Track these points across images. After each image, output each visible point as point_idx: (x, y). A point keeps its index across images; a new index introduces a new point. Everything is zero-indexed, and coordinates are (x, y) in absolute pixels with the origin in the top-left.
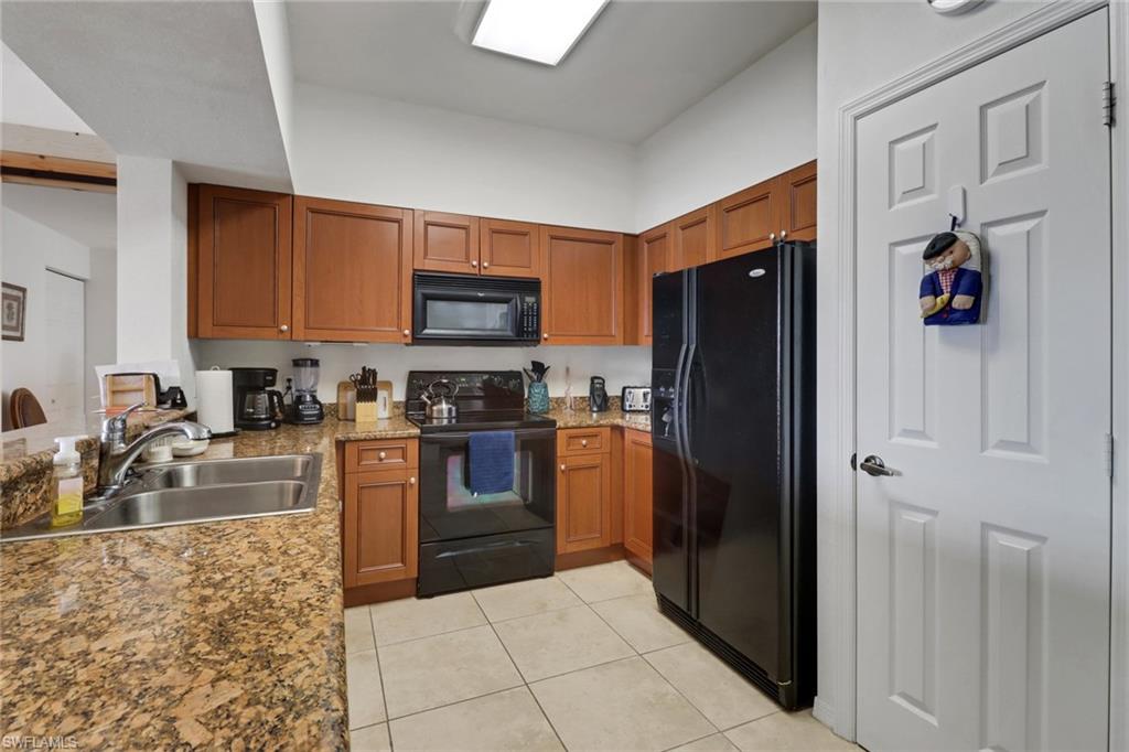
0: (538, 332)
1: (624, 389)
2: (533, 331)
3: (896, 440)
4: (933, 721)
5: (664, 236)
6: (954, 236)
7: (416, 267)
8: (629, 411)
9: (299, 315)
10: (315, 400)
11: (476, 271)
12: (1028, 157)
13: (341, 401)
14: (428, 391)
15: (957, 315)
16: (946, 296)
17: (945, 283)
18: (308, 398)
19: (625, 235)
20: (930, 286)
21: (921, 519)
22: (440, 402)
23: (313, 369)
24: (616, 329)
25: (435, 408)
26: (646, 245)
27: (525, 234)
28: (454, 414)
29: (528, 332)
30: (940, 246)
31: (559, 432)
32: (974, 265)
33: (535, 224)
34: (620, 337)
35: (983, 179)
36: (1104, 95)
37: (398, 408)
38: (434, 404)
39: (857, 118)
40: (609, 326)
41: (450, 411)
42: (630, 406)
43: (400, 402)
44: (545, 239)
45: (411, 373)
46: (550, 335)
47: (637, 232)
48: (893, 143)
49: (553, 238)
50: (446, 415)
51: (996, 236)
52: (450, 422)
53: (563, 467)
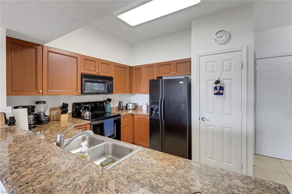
0: (112, 91)
1: (127, 104)
2: (111, 91)
3: (208, 114)
4: (214, 161)
5: (141, 68)
6: (219, 81)
7: (82, 72)
8: (129, 110)
9: (45, 87)
10: (45, 116)
11: (97, 74)
12: (230, 70)
13: (52, 114)
14: (82, 109)
15: (220, 94)
16: (219, 91)
17: (218, 88)
18: (43, 115)
19: (129, 66)
20: (216, 88)
21: (212, 127)
22: (86, 112)
23: (44, 104)
24: (128, 90)
25: (85, 114)
26: (134, 70)
27: (109, 64)
28: (90, 115)
29: (110, 91)
30: (218, 82)
31: (121, 117)
32: (222, 86)
33: (111, 62)
34: (128, 92)
35: (223, 72)
36: (241, 64)
37: (70, 115)
38: (84, 113)
39: (200, 56)
40: (126, 89)
41: (89, 114)
42: (129, 108)
43: (70, 113)
44: (113, 66)
45: (74, 104)
46: (115, 92)
47: (132, 66)
48: (207, 62)
49: (115, 66)
50: (88, 116)
51: (225, 81)
52: (89, 118)
53: (123, 126)
